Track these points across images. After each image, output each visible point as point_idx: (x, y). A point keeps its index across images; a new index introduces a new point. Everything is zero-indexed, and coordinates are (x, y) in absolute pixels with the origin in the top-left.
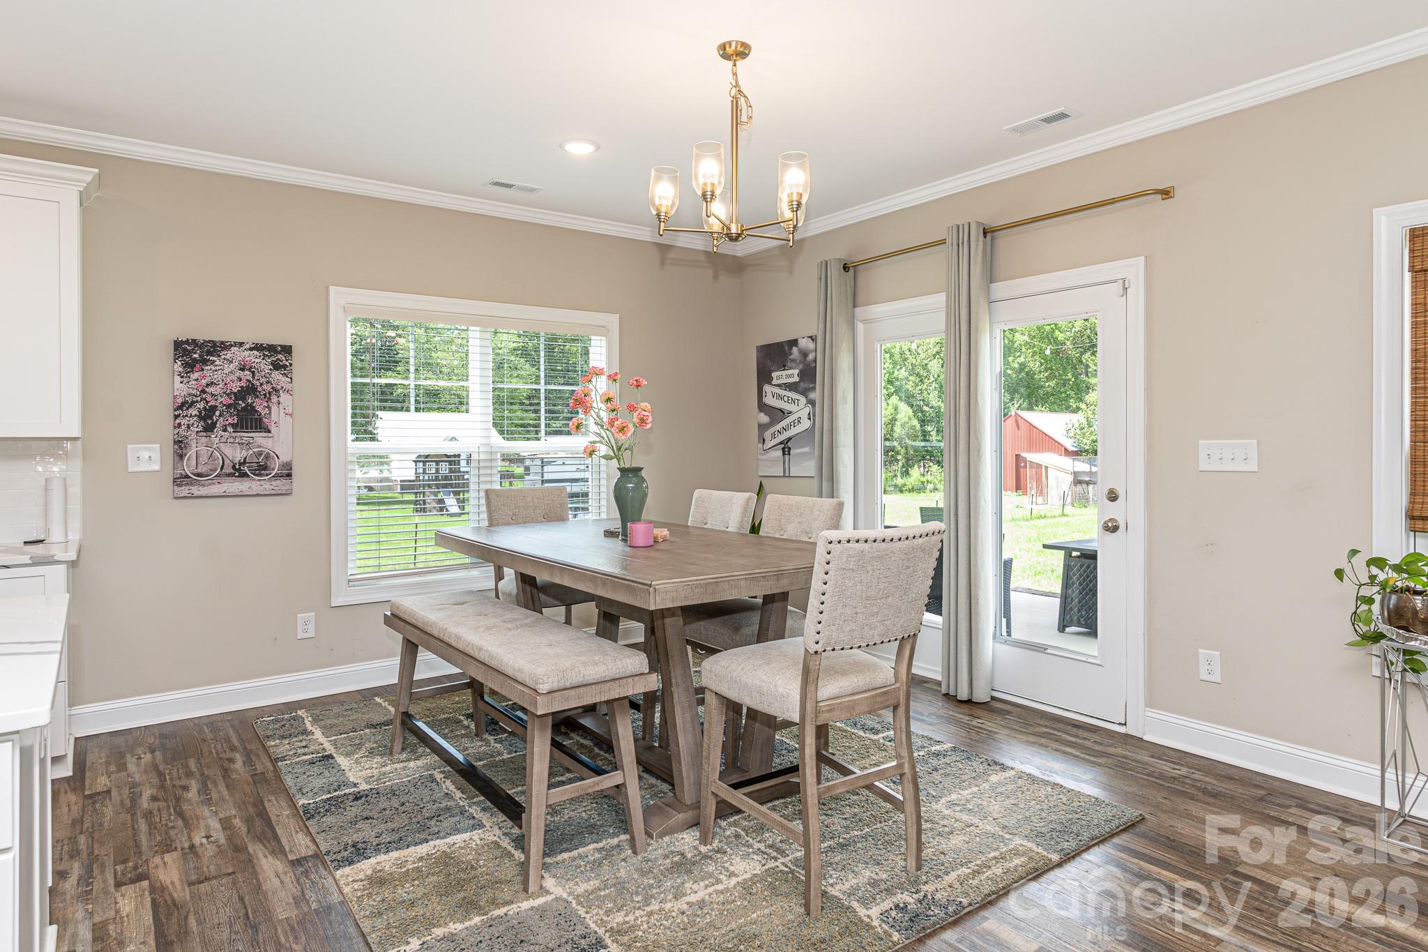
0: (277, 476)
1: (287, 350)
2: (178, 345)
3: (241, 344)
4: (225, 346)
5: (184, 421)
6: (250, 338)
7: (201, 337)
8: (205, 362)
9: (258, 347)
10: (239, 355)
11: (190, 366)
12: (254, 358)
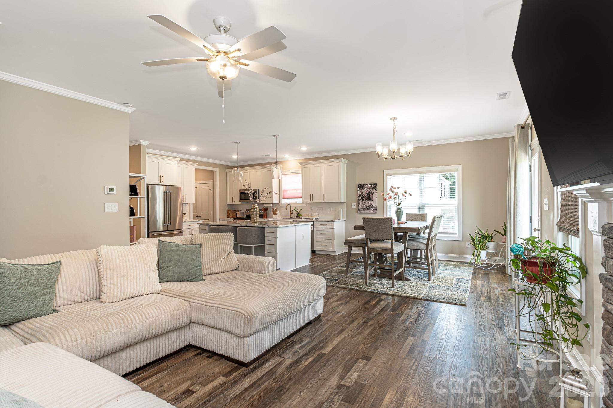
0: (374, 209)
1: (376, 184)
2: (358, 185)
3: (368, 184)
4: (365, 185)
5: (359, 199)
6: (369, 182)
7: (362, 183)
8: (362, 188)
9: (371, 184)
10: (367, 186)
11: (360, 189)
12: (370, 187)
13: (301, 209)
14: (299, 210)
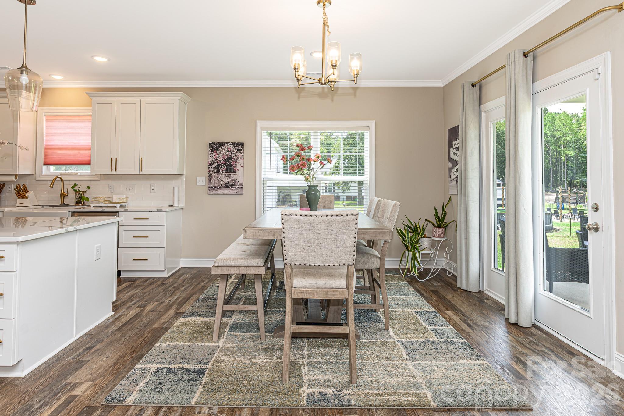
0: (238, 188)
1: (242, 144)
2: (210, 144)
3: (228, 143)
4: (223, 144)
5: (211, 169)
6: (231, 141)
7: (216, 142)
8: (217, 149)
9: (233, 144)
10: (227, 147)
11: (213, 151)
12: (231, 147)
13: (89, 187)
14: (83, 188)
